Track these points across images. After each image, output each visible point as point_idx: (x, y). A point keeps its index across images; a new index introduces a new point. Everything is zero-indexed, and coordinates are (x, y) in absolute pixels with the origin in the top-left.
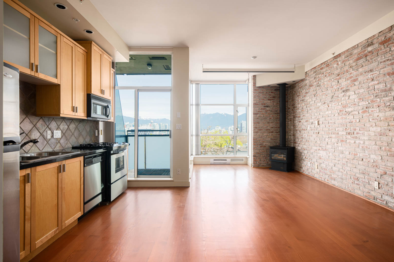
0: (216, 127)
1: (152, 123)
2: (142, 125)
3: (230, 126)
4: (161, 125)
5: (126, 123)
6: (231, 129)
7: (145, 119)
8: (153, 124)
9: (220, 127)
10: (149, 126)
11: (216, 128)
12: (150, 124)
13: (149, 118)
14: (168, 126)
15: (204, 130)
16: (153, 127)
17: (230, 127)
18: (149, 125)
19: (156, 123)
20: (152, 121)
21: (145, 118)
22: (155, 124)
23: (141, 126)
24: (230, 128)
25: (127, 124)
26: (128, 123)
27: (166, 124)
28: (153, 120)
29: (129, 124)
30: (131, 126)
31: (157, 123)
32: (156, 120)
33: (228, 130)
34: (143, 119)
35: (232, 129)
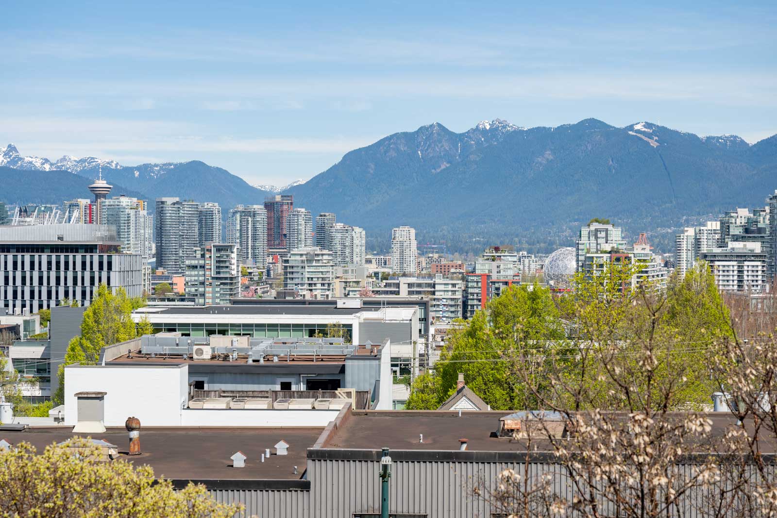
0: (585, 231)
1: (98, 196)
2: (24, 212)
3: (688, 223)
4: (169, 211)
6: (697, 243)
7: (47, 167)
8: (107, 202)
9: (616, 235)
11: (584, 239)
12: (84, 202)
13: (82, 161)
14: (217, 217)
15: (497, 249)
16: (114, 228)
17: (690, 232)
18: (76, 214)
19: (130, 195)
20: (101, 183)
21: (46, 161)
22: (125, 201)
23: (16, 218)
24: (692, 240)
27: (208, 205)
28: (108, 172)
31: (135, 200)
32: (129, 170)
33: (676, 249)
34: (38, 164)
35: (704, 242)
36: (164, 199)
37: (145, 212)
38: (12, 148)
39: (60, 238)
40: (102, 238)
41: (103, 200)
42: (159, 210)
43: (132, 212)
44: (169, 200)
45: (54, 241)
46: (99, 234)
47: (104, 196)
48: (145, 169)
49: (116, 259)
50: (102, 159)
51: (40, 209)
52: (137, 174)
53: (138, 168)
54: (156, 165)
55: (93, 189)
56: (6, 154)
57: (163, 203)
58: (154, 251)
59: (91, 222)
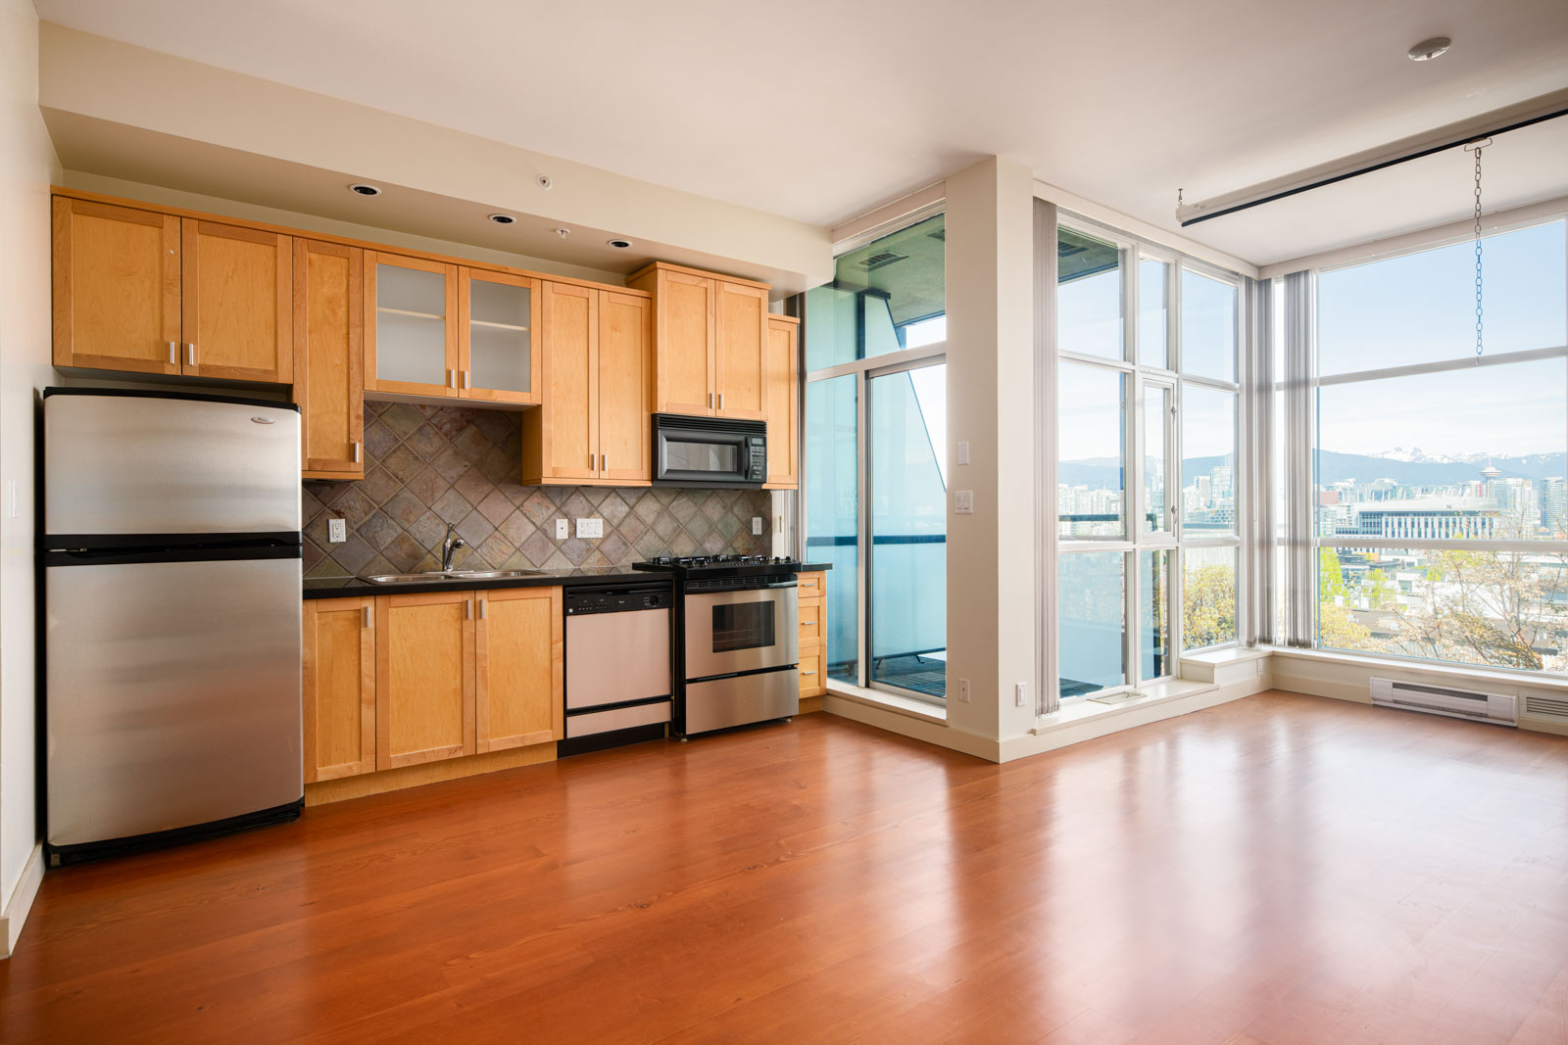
1: (1487, 478)
2: (1425, 491)
4: (1551, 487)
5: (1337, 484)
7: (1446, 461)
8: (1495, 482)
10: (1470, 495)
12: (1476, 483)
13: (1474, 456)
16: (1500, 499)
18: (1468, 491)
19: (1517, 476)
20: (1490, 470)
21: (1445, 456)
22: (1510, 481)
23: (1419, 495)
25: (1345, 489)
26: (1349, 483)
28: (1496, 462)
29: (1351, 489)
30: (1365, 496)
31: (1520, 480)
34: (1438, 459)
36: (1548, 479)
37: (1530, 488)
38: (1416, 450)
39: (1449, 507)
40: (1484, 506)
41: (1492, 480)
42: (1544, 486)
43: (1518, 489)
44: (1552, 480)
45: (1445, 508)
46: (1481, 504)
47: (1494, 478)
48: (1532, 458)
49: (1496, 521)
50: (1492, 454)
51: (1438, 489)
52: (1524, 462)
53: (1524, 458)
54: (1543, 455)
55: (1483, 474)
56: (1412, 454)
57: (1546, 481)
58: (1539, 516)
59: (1481, 495)
